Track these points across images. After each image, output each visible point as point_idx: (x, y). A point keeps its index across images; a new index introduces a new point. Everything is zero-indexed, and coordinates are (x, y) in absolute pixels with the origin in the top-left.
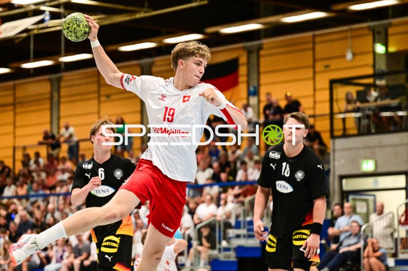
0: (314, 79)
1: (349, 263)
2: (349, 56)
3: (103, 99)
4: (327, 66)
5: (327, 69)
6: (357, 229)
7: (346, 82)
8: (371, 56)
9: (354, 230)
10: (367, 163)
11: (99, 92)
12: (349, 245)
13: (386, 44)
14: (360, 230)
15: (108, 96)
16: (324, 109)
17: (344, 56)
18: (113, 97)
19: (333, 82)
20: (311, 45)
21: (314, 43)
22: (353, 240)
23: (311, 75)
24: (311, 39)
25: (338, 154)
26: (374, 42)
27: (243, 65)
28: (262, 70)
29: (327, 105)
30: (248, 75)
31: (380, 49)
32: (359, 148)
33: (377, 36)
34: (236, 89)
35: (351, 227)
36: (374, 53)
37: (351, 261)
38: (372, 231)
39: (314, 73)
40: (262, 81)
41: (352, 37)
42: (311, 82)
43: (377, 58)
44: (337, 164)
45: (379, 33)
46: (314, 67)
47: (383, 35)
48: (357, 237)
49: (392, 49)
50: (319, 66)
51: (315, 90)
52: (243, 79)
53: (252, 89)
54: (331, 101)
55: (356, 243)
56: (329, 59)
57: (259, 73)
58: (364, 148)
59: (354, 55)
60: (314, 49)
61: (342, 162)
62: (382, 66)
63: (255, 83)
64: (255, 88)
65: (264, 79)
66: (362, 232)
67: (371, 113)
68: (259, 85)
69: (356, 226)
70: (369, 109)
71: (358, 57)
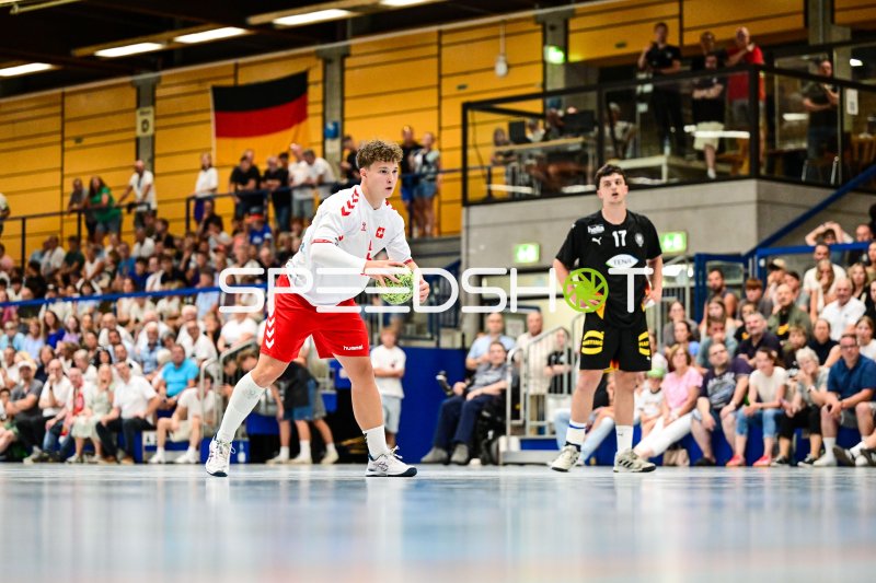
0: (439, 108)
1: (485, 414)
2: (501, 68)
3: (69, 144)
4: (462, 87)
5: (462, 91)
6: (502, 355)
7: (487, 106)
8: (539, 67)
9: (496, 358)
10: (525, 249)
11: (62, 132)
12: (487, 384)
13: (565, 49)
14: (506, 359)
15: (78, 140)
16: (452, 160)
17: (492, 69)
18: (86, 141)
19: (467, 107)
20: (434, 50)
21: (440, 45)
22: (493, 375)
23: (435, 103)
24: (435, 40)
25: (474, 234)
26: (545, 43)
27: (316, 83)
28: (348, 93)
29: (458, 154)
30: (324, 102)
31: (555, 56)
32: (511, 224)
33: (549, 33)
34: (303, 126)
35: (491, 352)
36: (544, 63)
37: (488, 411)
38: (526, 361)
39: (440, 98)
40: (348, 114)
41: (506, 35)
42: (435, 113)
43: (549, 71)
44: (472, 251)
45: (553, 28)
46: (439, 86)
47: (560, 31)
48: (501, 370)
49: (575, 57)
50: (449, 86)
52: (314, 109)
53: (330, 126)
54: (465, 147)
55: (498, 381)
56: (467, 73)
57: (343, 99)
58: (521, 223)
59: (509, 67)
60: (439, 56)
61: (482, 247)
62: (557, 82)
63: (337, 117)
64: (335, 124)
65: (351, 108)
66: (509, 362)
67: (533, 162)
68: (343, 119)
69: (499, 351)
70: (531, 157)
71: (514, 70)
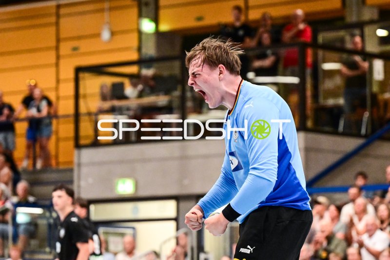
0: (57, 65)
2: (106, 35)
4: (75, 49)
5: (75, 52)
7: (98, 70)
8: (135, 36)
10: (124, 183)
13: (156, 20)
16: (66, 107)
17: (98, 35)
19: (79, 70)
20: (53, 19)
21: (58, 16)
23: (53, 60)
24: (54, 11)
25: (84, 170)
26: (140, 16)
29: (71, 103)
31: (148, 26)
32: (113, 163)
33: (144, 9)
36: (140, 33)
39: (58, 57)
41: (111, 9)
42: (53, 70)
43: (144, 37)
44: (83, 183)
45: (147, 4)
46: (57, 48)
47: (152, 6)
49: (164, 27)
50: (65, 48)
51: (58, 81)
54: (77, 96)
56: (79, 38)
58: (121, 162)
59: (113, 34)
60: (57, 24)
61: (90, 180)
62: (150, 50)
71: (118, 37)
